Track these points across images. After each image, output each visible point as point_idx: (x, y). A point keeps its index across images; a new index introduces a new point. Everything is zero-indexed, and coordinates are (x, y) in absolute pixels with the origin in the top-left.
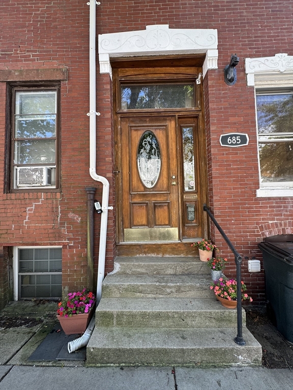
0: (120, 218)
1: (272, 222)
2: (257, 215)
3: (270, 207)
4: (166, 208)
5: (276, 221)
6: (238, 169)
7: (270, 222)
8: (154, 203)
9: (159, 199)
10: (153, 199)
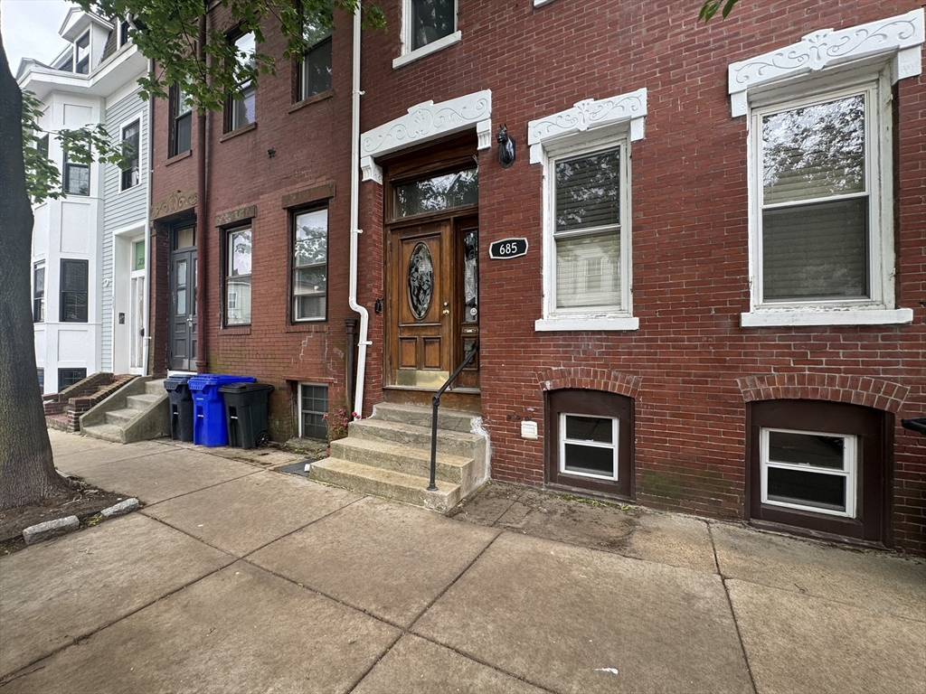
0: (388, 357)
1: (556, 368)
2: (535, 357)
3: (555, 346)
4: (437, 345)
5: (562, 368)
6: (513, 290)
7: (554, 368)
8: (424, 339)
9: (430, 334)
10: (424, 333)
